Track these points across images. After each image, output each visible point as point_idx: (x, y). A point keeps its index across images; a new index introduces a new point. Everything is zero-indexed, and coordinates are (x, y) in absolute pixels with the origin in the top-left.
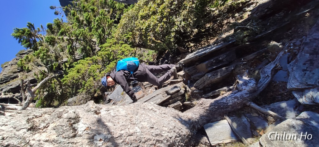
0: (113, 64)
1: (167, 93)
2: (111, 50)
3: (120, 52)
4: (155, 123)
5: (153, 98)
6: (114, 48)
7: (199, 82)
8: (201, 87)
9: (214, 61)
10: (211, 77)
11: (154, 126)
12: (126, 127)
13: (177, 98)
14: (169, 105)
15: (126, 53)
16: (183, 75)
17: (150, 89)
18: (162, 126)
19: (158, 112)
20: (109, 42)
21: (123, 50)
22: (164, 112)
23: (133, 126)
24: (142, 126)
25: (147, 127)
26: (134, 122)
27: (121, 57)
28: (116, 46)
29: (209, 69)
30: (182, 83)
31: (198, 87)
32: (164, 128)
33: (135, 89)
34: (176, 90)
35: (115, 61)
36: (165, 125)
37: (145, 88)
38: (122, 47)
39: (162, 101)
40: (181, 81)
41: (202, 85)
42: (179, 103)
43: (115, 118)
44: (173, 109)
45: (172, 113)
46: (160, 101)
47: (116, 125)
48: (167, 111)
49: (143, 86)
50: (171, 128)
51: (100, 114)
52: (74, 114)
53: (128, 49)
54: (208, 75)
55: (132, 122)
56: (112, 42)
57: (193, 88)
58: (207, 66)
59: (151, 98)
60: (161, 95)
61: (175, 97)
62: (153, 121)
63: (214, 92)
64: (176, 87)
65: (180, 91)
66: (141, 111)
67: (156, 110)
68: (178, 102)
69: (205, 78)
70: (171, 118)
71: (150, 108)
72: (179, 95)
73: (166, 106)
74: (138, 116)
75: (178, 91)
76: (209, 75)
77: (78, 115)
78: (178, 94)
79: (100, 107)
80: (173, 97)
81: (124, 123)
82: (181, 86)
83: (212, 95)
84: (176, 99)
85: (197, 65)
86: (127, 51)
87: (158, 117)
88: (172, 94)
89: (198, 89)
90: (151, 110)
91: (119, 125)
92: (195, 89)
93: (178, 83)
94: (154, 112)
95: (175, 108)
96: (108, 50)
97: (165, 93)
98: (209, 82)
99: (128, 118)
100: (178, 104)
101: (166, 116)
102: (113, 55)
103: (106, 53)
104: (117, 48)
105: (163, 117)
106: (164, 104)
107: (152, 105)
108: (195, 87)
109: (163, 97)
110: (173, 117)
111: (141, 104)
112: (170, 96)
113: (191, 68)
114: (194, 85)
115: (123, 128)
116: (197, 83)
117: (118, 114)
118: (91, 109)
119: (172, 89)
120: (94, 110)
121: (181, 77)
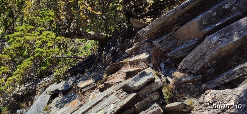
0: (29, 62)
2: (23, 41)
3: (39, 43)
5: (96, 104)
6: (28, 38)
7: (192, 57)
8: (196, 68)
9: (215, 14)
10: (219, 40)
13: (151, 96)
15: (49, 44)
17: (92, 94)
20: (20, 29)
21: (44, 39)
27: (41, 50)
28: (33, 34)
29: (207, 29)
31: (188, 69)
33: (66, 99)
34: (145, 79)
35: (32, 57)
37: (84, 93)
38: (41, 36)
41: (198, 63)
42: (157, 107)
49: (79, 91)
53: (51, 38)
54: (210, 39)
56: (24, 29)
57: (177, 74)
58: (202, 26)
59: (93, 106)
63: (230, 72)
64: (144, 75)
65: (155, 81)
68: (153, 105)
69: (203, 46)
72: (154, 89)
75: (152, 81)
76: (214, 39)
78: (152, 88)
80: (141, 96)
83: (226, 81)
84: (147, 99)
85: (176, 30)
86: (50, 41)
88: (138, 90)
89: (190, 73)
92: (182, 74)
96: (19, 41)
97: (121, 91)
98: (215, 53)
100: (154, 110)
102: (28, 49)
103: (16, 46)
104: (33, 38)
108: (183, 71)
112: (133, 95)
113: (164, 37)
114: (179, 67)
116: (186, 61)
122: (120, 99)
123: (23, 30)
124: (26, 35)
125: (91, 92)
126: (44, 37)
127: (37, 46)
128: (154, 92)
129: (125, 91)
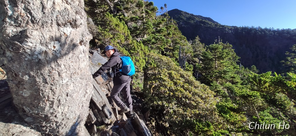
0: (127, 54)
1: (104, 106)
2: (138, 50)
4: (72, 97)
5: (98, 92)
6: (140, 53)
11: (69, 97)
12: (68, 70)
13: (100, 117)
14: (92, 110)
15: (137, 63)
16: (123, 119)
17: (106, 89)
18: (69, 105)
19: (84, 99)
20: (145, 49)
21: (140, 61)
22: (84, 105)
23: (69, 76)
24: (69, 84)
25: (68, 90)
26: (73, 77)
27: (134, 59)
28: (143, 55)
30: (116, 120)
32: (67, 108)
33: (104, 75)
34: (108, 114)
35: (129, 55)
36: (70, 108)
37: (107, 85)
38: (142, 59)
39: (95, 102)
40: (117, 118)
42: (95, 120)
43: (77, 59)
44: (88, 114)
45: (84, 114)
46: (95, 100)
47: (70, 60)
48: (85, 108)
49: (108, 82)
50: (67, 115)
51: (80, 45)
52: (80, 24)
53: (141, 65)
55: (73, 74)
57: (111, 132)
59: (97, 91)
60: (101, 100)
61: (100, 114)
62: (75, 95)
64: (111, 114)
65: (107, 119)
66: (84, 82)
67: (86, 97)
68: (95, 118)
70: (78, 114)
71: (88, 91)
73: (90, 107)
74: (79, 79)
75: (107, 117)
77: (79, 27)
78: (104, 117)
79: (87, 45)
80: (100, 112)
81: (72, 67)
82: (112, 119)
85: (135, 132)
86: (139, 64)
87: (79, 100)
88: (103, 111)
90: (86, 92)
91: (70, 63)
93: (115, 115)
94: (84, 95)
95: (89, 117)
96: (138, 48)
97: (104, 104)
99: (77, 71)
100: (93, 119)
101: (80, 108)
102: (134, 53)
103: (135, 47)
104: (141, 55)
105: (79, 105)
106: (93, 105)
107: (91, 92)
108: (112, 134)
109: (99, 102)
110: (79, 116)
111: (91, 82)
112: (101, 109)
113: (132, 126)
114: (114, 133)
115: (66, 67)
117: (81, 60)
118: (85, 38)
119: (108, 110)
120: (84, 40)
121: (121, 118)
122: (100, 103)
123: (145, 50)
124: (142, 52)
125: (107, 89)
126: (141, 61)
127: (136, 57)
128: (102, 118)
129: (103, 106)
